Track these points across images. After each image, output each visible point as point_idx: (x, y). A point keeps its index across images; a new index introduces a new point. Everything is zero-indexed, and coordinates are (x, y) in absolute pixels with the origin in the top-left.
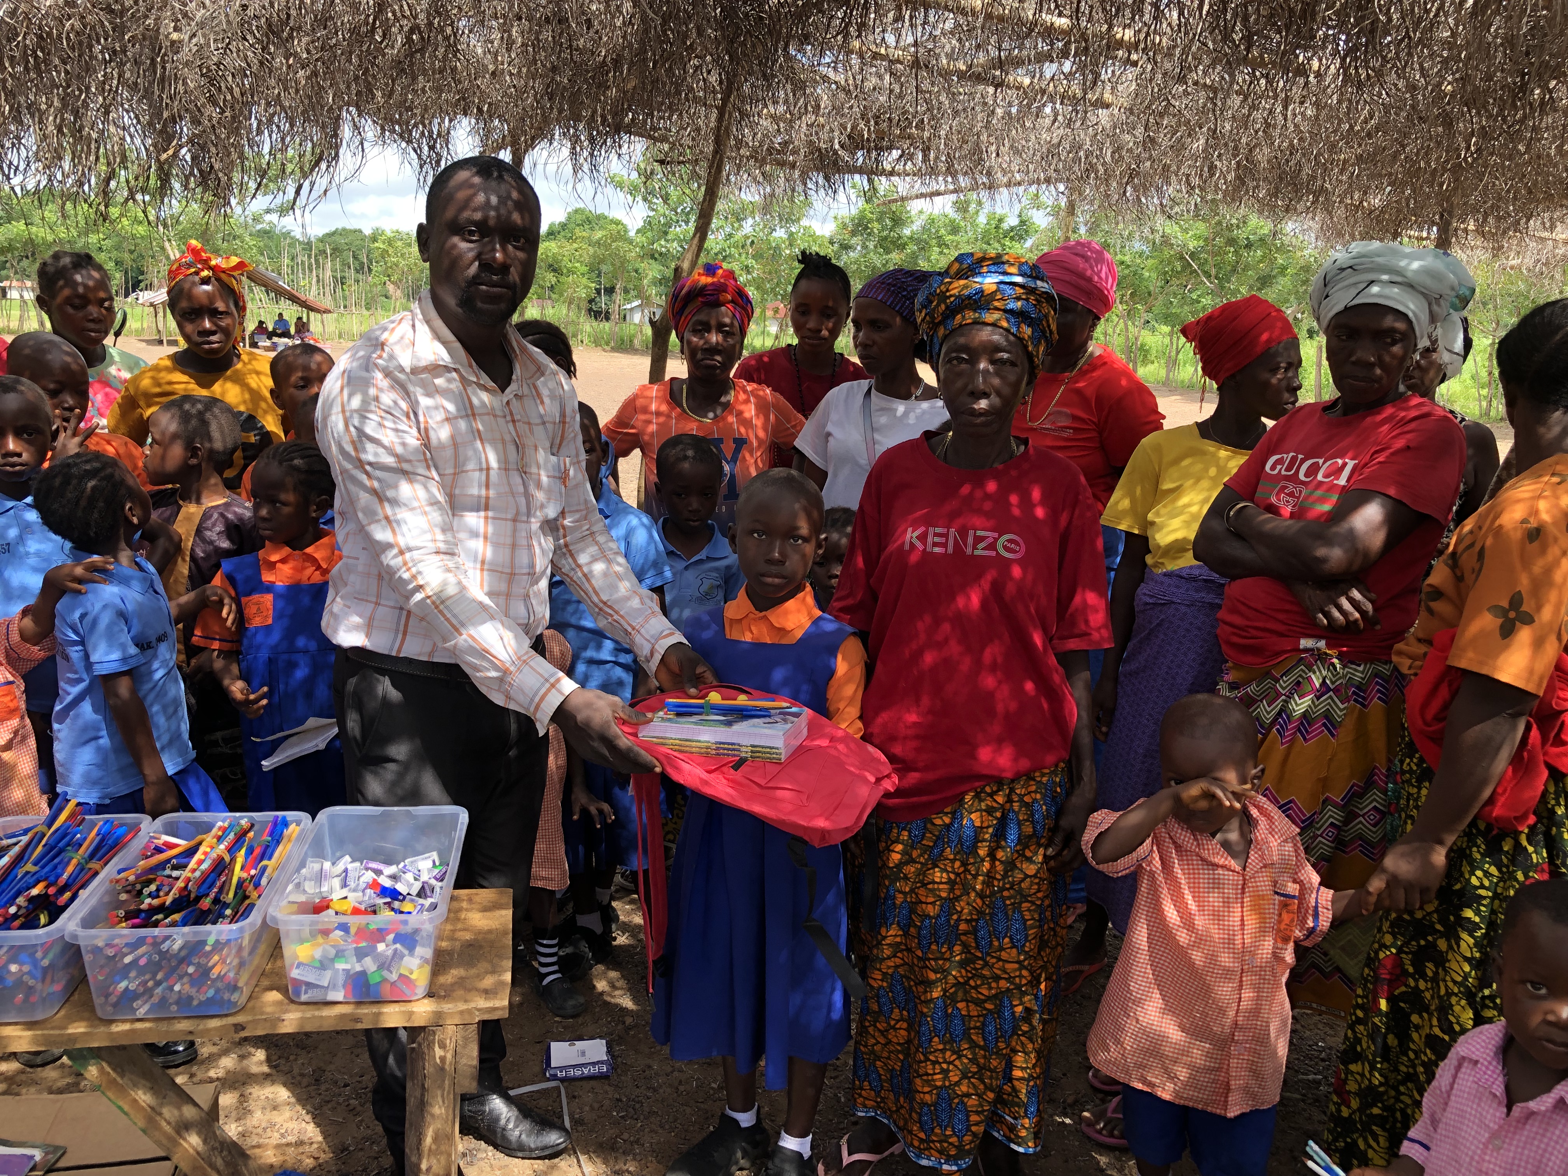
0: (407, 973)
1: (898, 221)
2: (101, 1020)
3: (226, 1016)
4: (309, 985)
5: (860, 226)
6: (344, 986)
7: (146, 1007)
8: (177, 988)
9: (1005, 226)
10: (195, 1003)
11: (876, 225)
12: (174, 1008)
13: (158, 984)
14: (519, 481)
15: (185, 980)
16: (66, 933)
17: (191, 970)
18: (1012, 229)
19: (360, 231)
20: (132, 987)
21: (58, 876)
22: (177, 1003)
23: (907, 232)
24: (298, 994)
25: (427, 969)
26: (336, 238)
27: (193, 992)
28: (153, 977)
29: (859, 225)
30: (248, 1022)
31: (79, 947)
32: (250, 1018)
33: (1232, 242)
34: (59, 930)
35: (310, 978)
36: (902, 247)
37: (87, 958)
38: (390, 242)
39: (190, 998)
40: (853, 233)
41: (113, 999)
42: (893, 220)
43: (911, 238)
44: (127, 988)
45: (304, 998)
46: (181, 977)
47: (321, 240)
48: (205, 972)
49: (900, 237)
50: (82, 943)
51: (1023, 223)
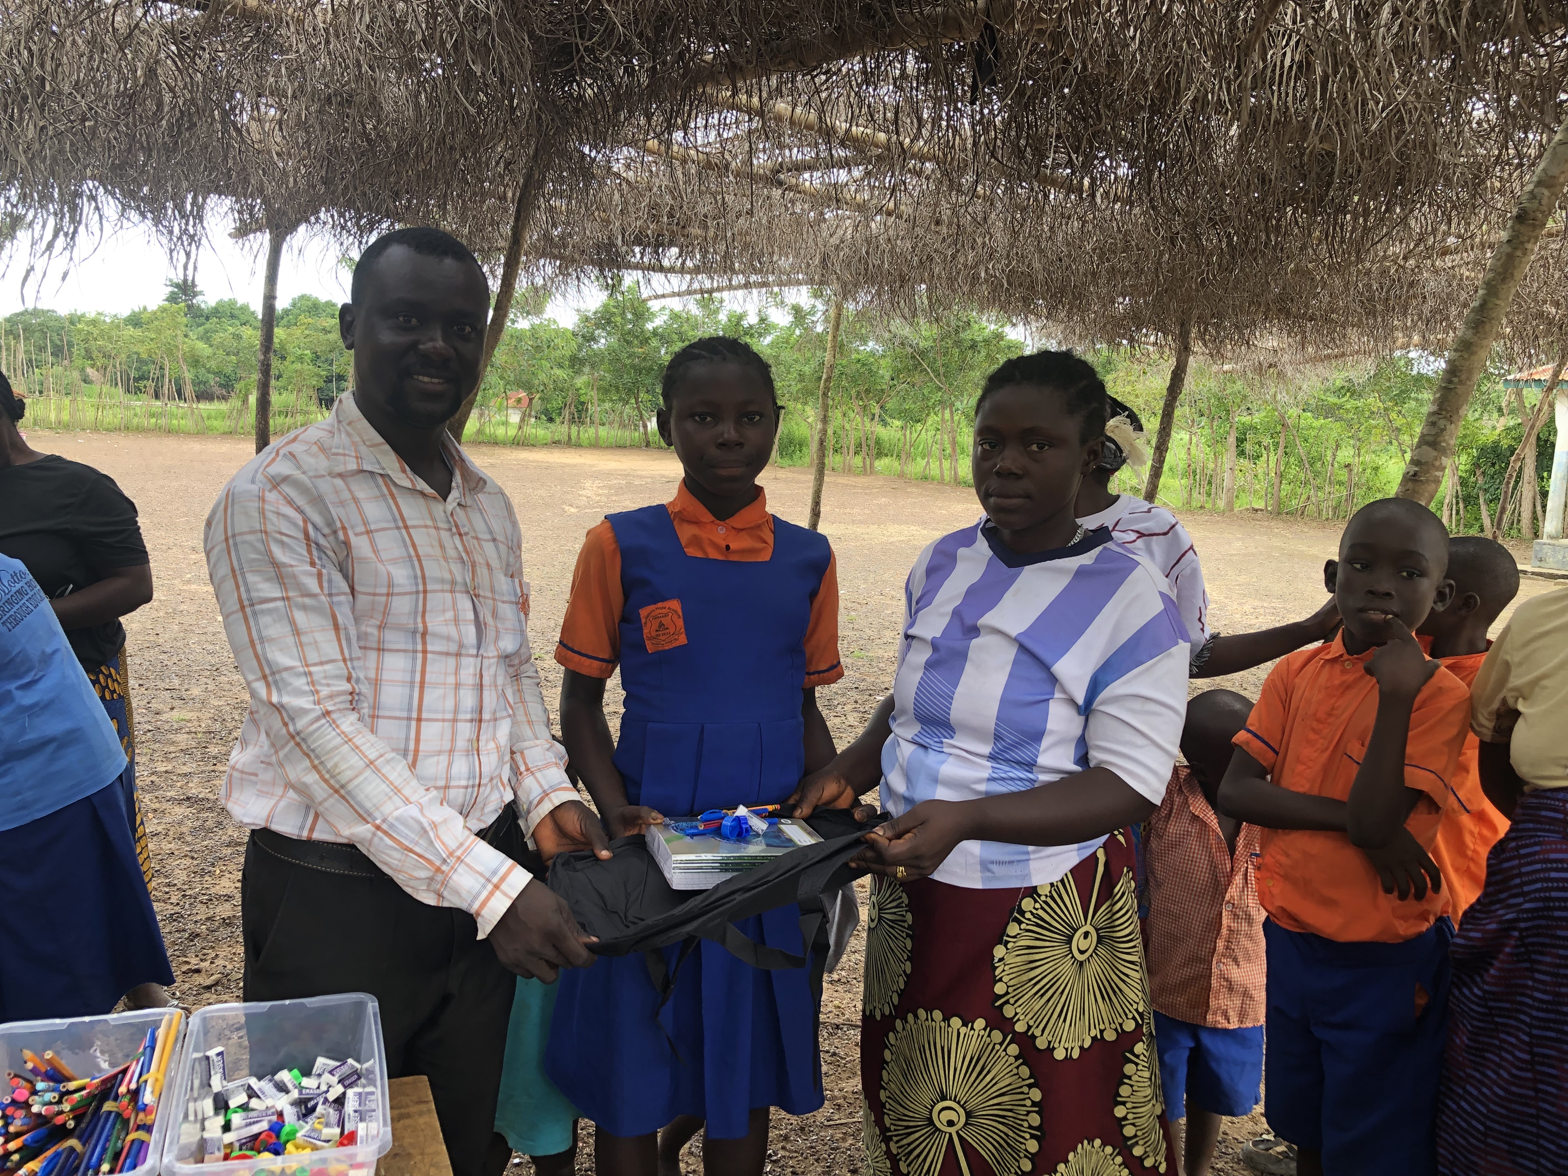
1: (640, 317)
5: (604, 319)
11: (619, 318)
14: (469, 605)
18: (751, 327)
23: (649, 326)
26: (26, 320)
29: (601, 318)
36: (646, 341)
38: (95, 323)
40: (596, 326)
42: (635, 314)
43: (654, 333)
47: (8, 321)
49: (643, 332)
51: (762, 320)
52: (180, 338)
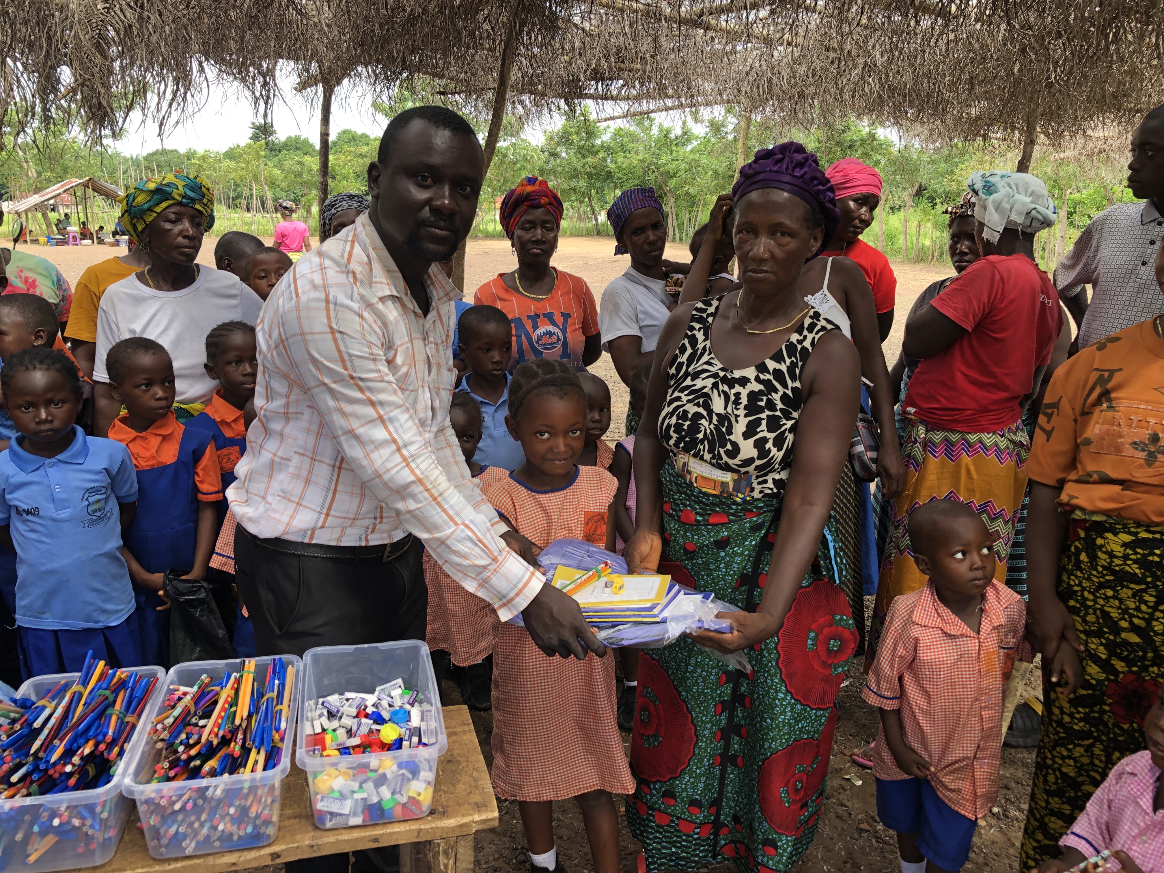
0: (415, 796)
1: (591, 134)
2: (153, 859)
3: (263, 847)
4: (331, 814)
5: (564, 138)
6: (363, 812)
7: (193, 845)
8: (221, 827)
9: (672, 136)
10: (235, 838)
11: (575, 137)
12: (217, 844)
13: (202, 825)
15: (227, 819)
16: (123, 788)
17: (232, 811)
18: (677, 138)
19: (176, 151)
20: (181, 830)
21: (105, 735)
22: (219, 839)
23: (598, 142)
24: (323, 822)
25: (431, 790)
26: (158, 156)
27: (234, 829)
28: (198, 819)
29: (562, 137)
30: (283, 851)
31: (134, 801)
32: (284, 847)
33: (840, 144)
34: (117, 786)
35: (335, 808)
36: (596, 153)
37: (142, 809)
38: (204, 158)
39: (231, 835)
40: (558, 144)
41: (165, 841)
42: (587, 133)
43: (602, 146)
44: (177, 832)
45: (328, 825)
46: (223, 817)
47: (146, 159)
48: (244, 811)
49: (593, 146)
50: (137, 797)
51: (685, 133)
52: (262, 166)
